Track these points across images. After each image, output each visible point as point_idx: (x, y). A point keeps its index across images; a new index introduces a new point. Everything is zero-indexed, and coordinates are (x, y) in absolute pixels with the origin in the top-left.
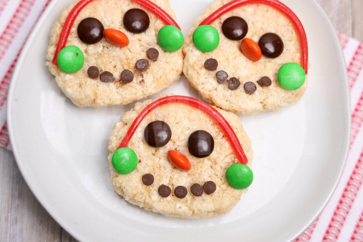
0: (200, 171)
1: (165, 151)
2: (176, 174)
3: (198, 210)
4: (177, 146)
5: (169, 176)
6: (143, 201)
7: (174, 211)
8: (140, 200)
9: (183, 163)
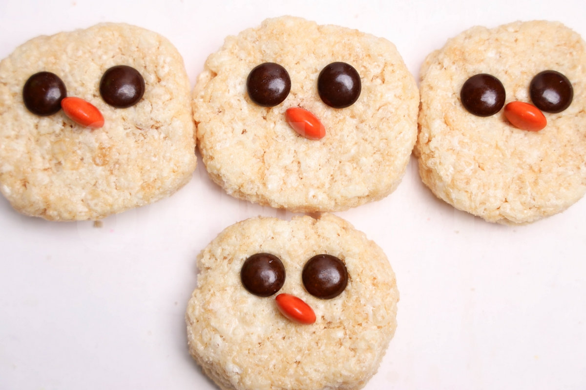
0: (340, 136)
1: (281, 110)
2: (303, 145)
3: (342, 196)
4: (300, 99)
5: (293, 149)
6: (255, 194)
7: (306, 202)
8: (249, 192)
9: (311, 126)
